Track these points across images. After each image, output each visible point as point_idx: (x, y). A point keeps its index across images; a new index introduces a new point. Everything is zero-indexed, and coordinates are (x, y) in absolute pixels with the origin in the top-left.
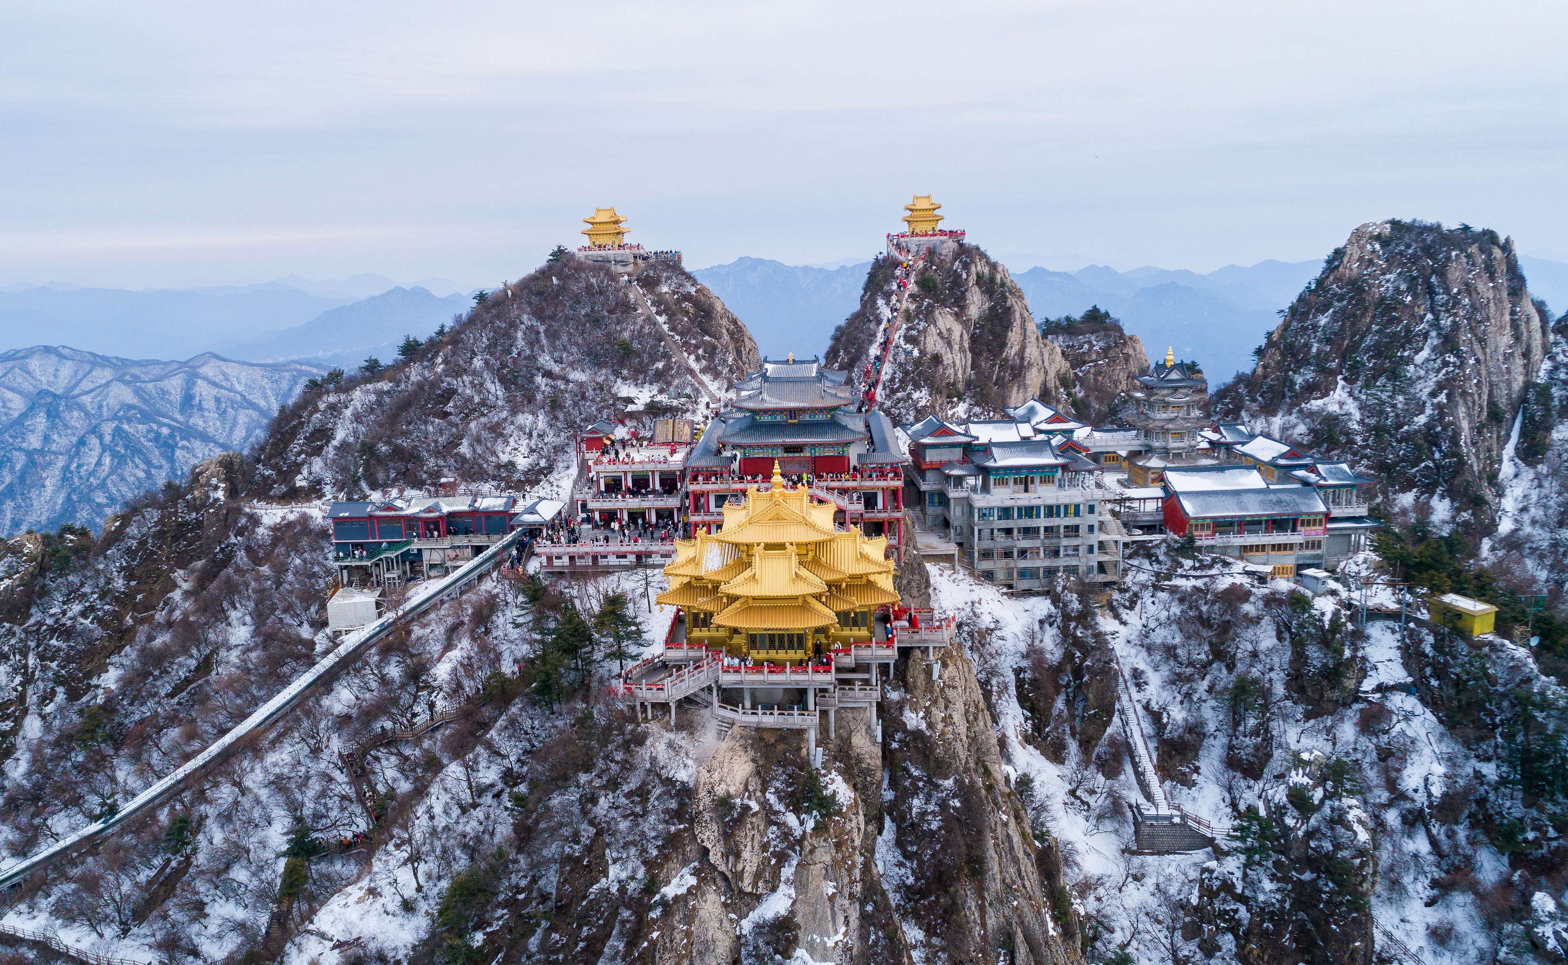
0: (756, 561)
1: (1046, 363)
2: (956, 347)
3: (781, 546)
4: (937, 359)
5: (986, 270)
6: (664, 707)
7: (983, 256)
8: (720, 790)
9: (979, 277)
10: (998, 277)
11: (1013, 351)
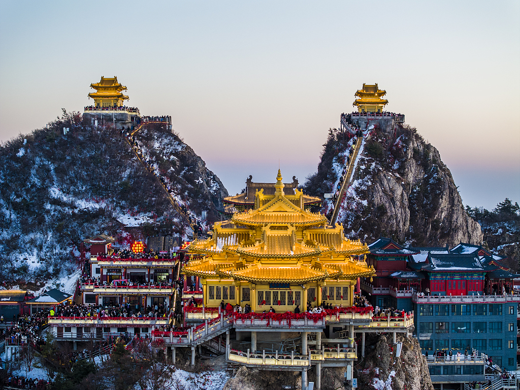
1: (470, 229)
2: (398, 203)
4: (382, 210)
6: (186, 351)
9: (416, 151)
10: (431, 155)
11: (443, 215)
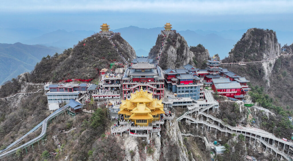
0: (138, 106)
1: (191, 56)
2: (174, 53)
3: (142, 103)
5: (180, 38)
6: (119, 133)
7: (179, 35)
8: (131, 149)
10: (182, 39)
